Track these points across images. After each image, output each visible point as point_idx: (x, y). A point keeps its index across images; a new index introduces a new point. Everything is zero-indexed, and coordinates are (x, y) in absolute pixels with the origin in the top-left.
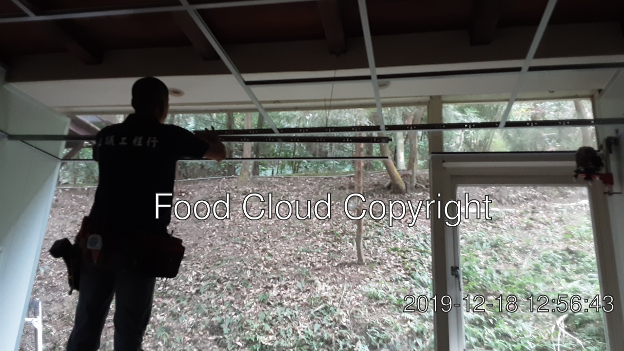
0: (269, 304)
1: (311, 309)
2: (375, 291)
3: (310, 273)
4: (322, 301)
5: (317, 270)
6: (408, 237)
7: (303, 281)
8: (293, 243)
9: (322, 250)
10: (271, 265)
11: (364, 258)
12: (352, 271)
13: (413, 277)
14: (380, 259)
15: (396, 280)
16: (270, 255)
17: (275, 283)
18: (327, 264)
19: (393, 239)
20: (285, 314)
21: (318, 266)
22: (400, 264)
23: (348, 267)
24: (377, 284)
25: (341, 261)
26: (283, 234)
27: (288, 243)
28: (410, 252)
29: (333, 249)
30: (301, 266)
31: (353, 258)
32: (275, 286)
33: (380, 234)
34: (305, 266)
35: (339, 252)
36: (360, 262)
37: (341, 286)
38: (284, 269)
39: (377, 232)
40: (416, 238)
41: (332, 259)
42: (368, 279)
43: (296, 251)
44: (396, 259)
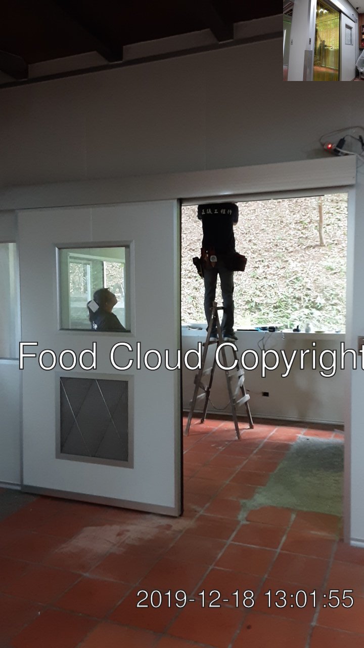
0: (257, 278)
1: (287, 280)
2: (331, 264)
3: (285, 255)
4: (294, 274)
5: (289, 253)
7: (280, 261)
8: (271, 234)
9: (293, 237)
10: (256, 252)
11: (324, 241)
12: (316, 251)
14: (338, 241)
16: (255, 244)
17: (261, 264)
18: (297, 248)
20: (269, 284)
21: (291, 249)
23: (313, 249)
24: (333, 259)
25: (307, 245)
26: (263, 226)
27: (268, 234)
30: (278, 250)
31: (317, 241)
34: (281, 251)
35: (307, 238)
36: (322, 245)
38: (266, 254)
41: (301, 244)
42: (327, 257)
43: (274, 240)
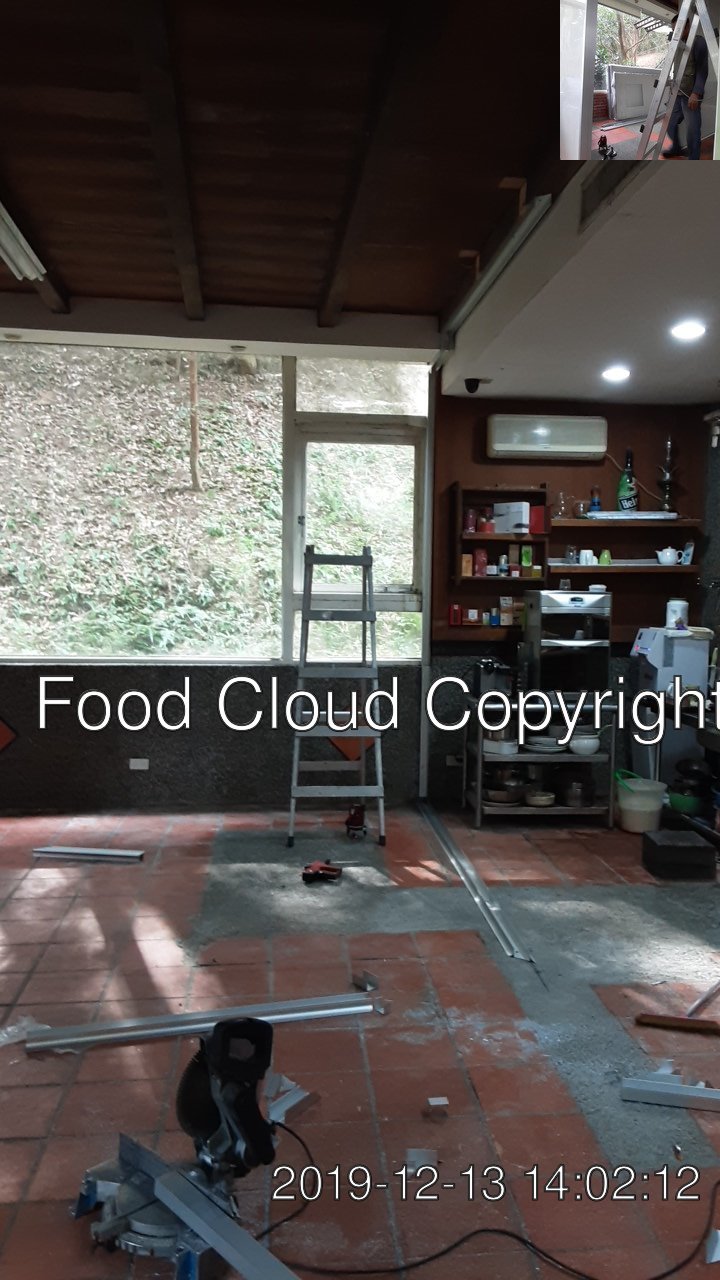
0: (76, 545)
1: (137, 551)
2: (219, 526)
3: (127, 502)
4: (149, 540)
5: (135, 498)
6: (259, 448)
7: (118, 514)
8: (92, 458)
9: (138, 469)
10: (66, 492)
11: (201, 481)
12: (186, 500)
13: (265, 507)
14: (223, 483)
15: (245, 512)
16: (60, 476)
17: (79, 518)
18: (148, 490)
19: (239, 452)
20: (102, 557)
21: (137, 492)
22: (249, 490)
23: (180, 494)
24: (220, 517)
25: (168, 487)
26: (73, 442)
27: (84, 457)
28: (262, 471)
29: (153, 467)
30: (112, 492)
31: (185, 481)
32: (80, 522)
33: (220, 444)
34: (117, 494)
35: (164, 472)
36: (195, 488)
37: (172, 520)
38: (88, 498)
39: (216, 441)
40: (270, 450)
41: (155, 483)
42: (208, 512)
43: (98, 470)
44: (244, 483)
